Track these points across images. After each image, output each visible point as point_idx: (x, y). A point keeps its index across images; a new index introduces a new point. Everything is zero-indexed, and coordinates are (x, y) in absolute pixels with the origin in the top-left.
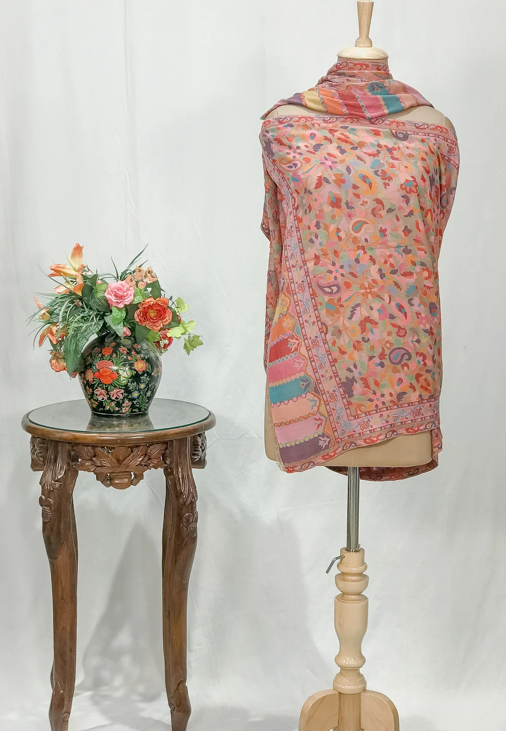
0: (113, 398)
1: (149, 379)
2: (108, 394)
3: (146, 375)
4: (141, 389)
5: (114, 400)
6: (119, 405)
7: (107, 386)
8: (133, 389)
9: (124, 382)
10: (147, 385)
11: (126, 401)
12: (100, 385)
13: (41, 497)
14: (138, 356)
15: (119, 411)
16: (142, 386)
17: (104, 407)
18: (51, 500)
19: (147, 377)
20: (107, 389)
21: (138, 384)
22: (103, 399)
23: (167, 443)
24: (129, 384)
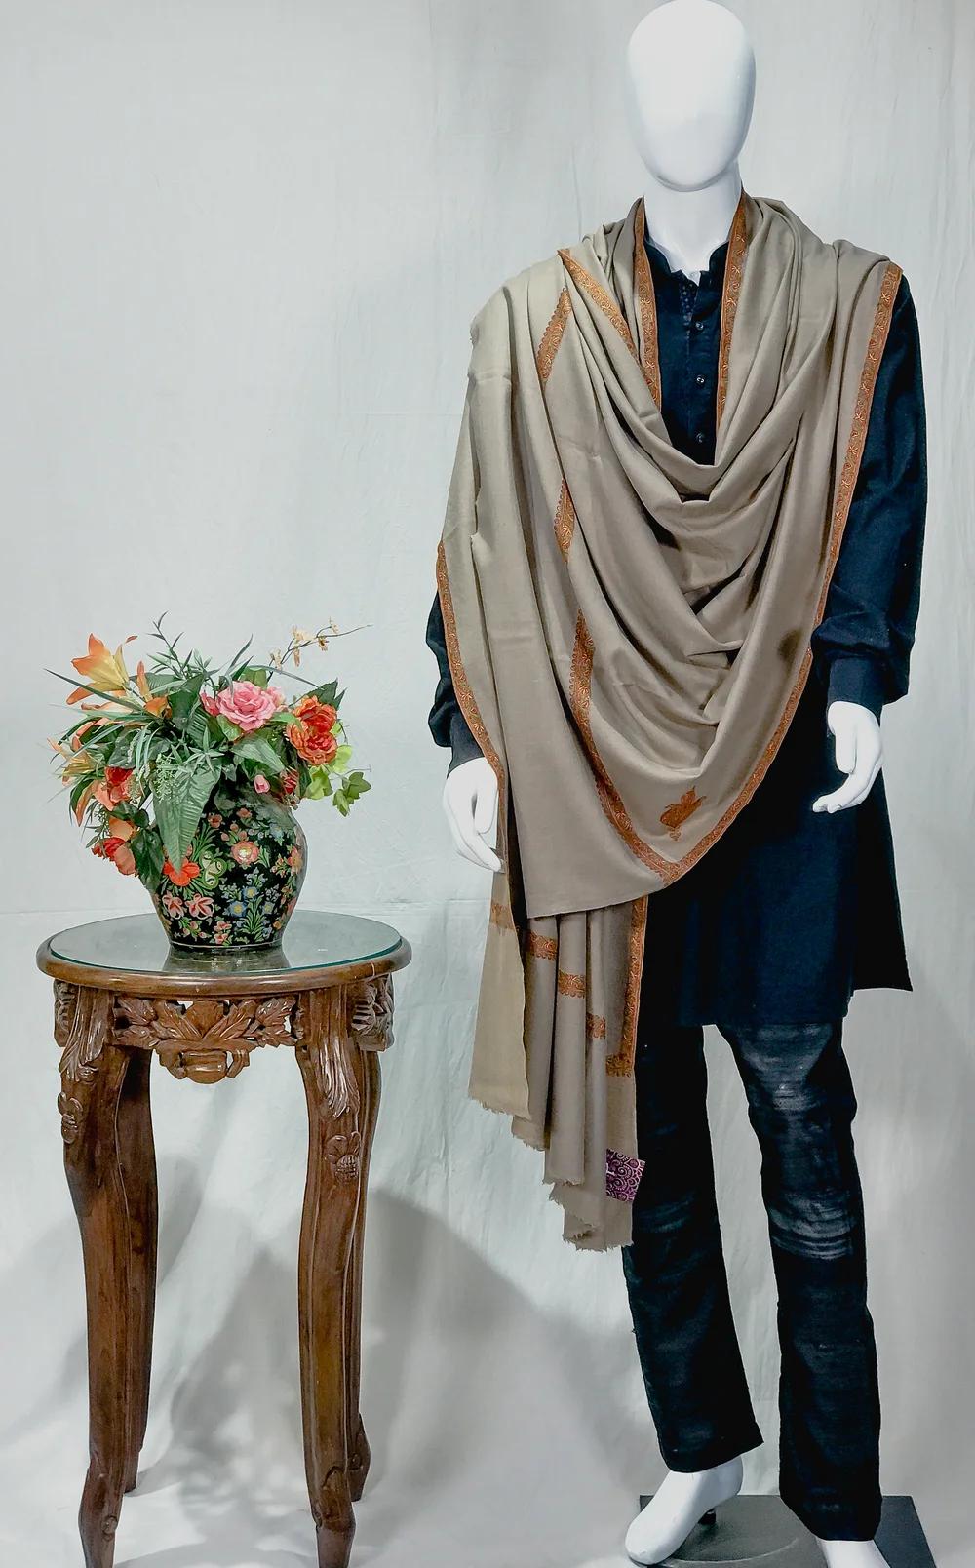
0: (195, 914)
1: (264, 880)
2: (184, 905)
3: (256, 871)
4: (248, 899)
5: (195, 919)
6: (205, 927)
7: (181, 890)
8: (230, 898)
9: (212, 884)
10: (262, 891)
11: (220, 922)
12: (170, 888)
13: (60, 1095)
14: (244, 832)
15: (210, 939)
16: (250, 892)
17: (181, 932)
18: (76, 1101)
19: (259, 875)
20: (181, 896)
21: (239, 887)
22: (178, 915)
23: (297, 997)
24: (222, 888)
